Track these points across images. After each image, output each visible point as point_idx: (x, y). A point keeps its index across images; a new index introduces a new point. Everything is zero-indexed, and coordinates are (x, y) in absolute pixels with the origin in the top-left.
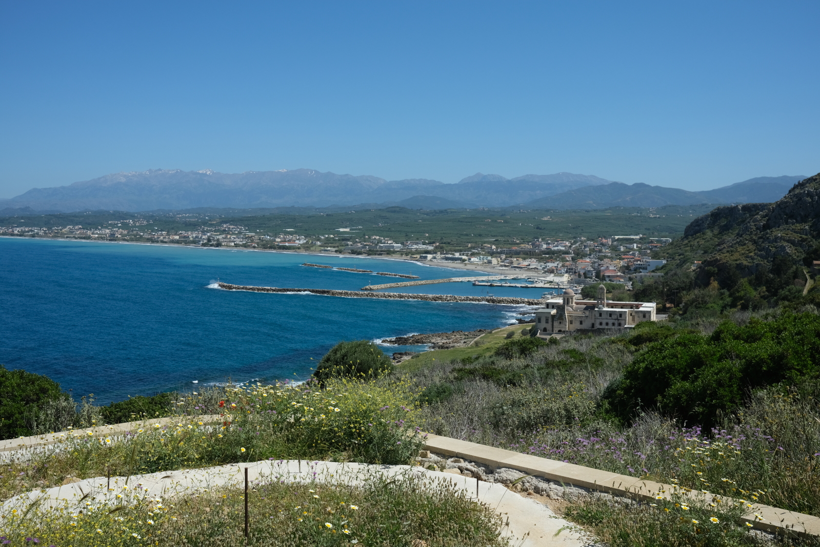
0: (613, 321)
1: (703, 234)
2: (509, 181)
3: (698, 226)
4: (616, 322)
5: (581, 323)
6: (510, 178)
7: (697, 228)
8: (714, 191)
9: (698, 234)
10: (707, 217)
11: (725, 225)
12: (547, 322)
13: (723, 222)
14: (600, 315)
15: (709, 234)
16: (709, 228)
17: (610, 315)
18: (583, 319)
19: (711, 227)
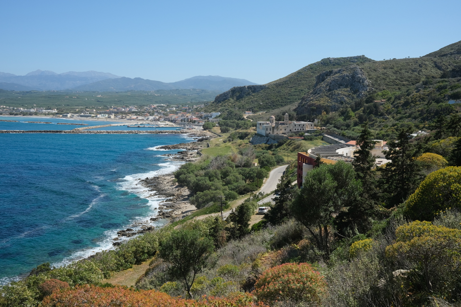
0: (300, 128)
1: (228, 100)
2: (60, 75)
3: (225, 96)
4: (302, 128)
5: (285, 130)
6: (59, 73)
7: (224, 97)
8: (176, 83)
9: (226, 100)
10: (229, 92)
11: (239, 96)
12: (270, 130)
13: (238, 94)
14: (295, 126)
15: (232, 100)
16: (231, 97)
17: (299, 125)
18: (286, 128)
19: (232, 96)
